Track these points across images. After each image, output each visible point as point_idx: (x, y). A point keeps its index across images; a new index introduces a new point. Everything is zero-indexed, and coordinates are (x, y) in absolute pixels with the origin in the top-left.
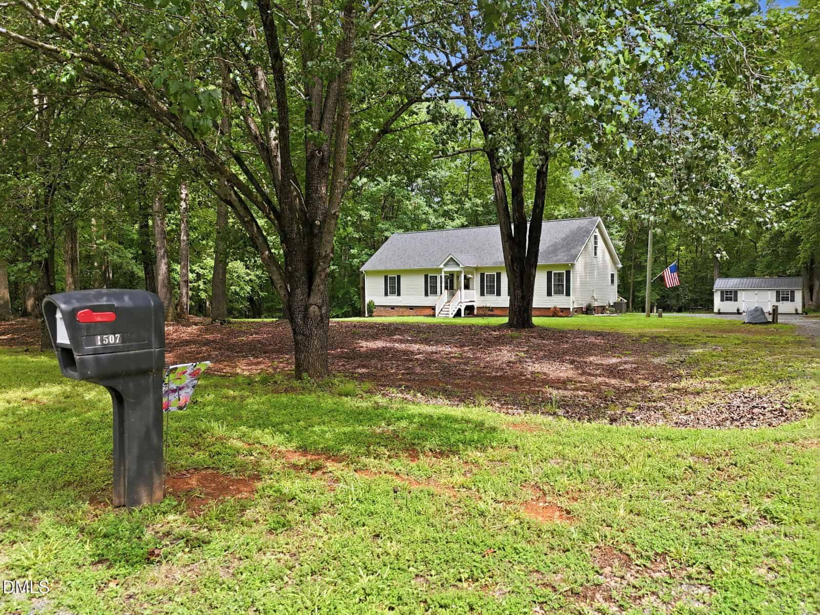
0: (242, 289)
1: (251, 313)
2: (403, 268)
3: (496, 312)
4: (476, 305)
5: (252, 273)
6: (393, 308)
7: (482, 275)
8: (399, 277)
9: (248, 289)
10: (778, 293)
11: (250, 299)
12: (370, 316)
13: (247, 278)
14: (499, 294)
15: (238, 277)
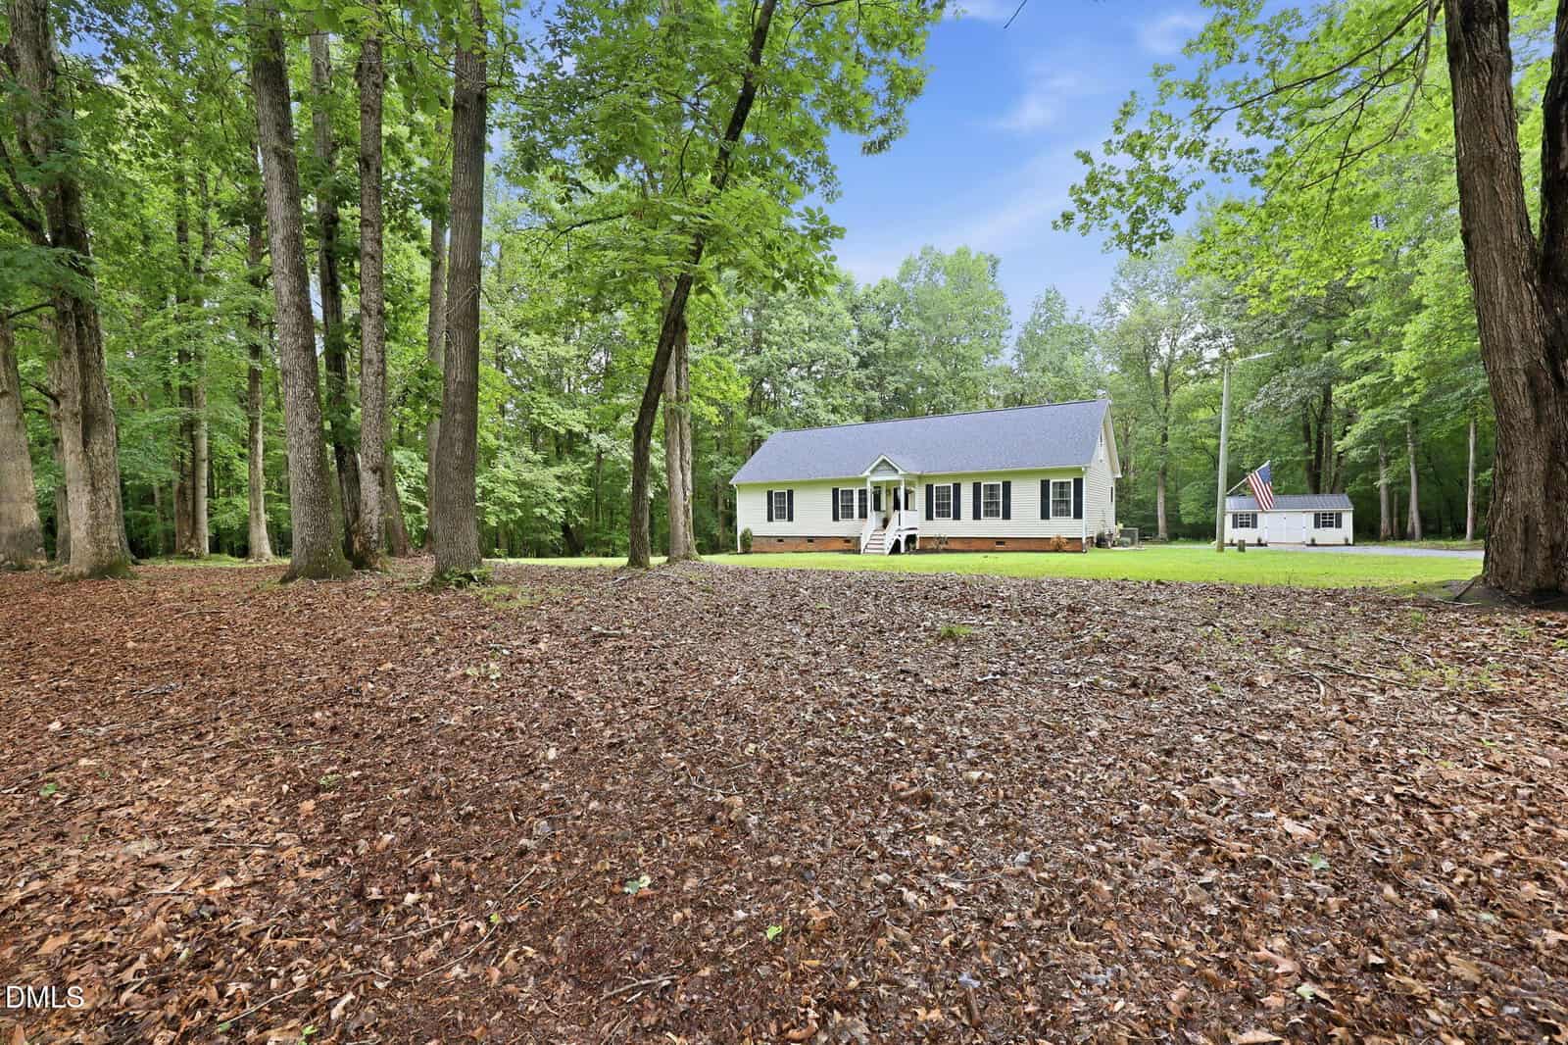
0: (551, 511)
1: (567, 549)
2: (796, 479)
3: (952, 545)
4: (919, 534)
5: (567, 488)
6: (780, 540)
7: (929, 488)
8: (790, 493)
9: (561, 511)
10: (1317, 516)
11: (565, 528)
12: (746, 552)
13: (559, 496)
14: (957, 517)
15: (546, 494)
